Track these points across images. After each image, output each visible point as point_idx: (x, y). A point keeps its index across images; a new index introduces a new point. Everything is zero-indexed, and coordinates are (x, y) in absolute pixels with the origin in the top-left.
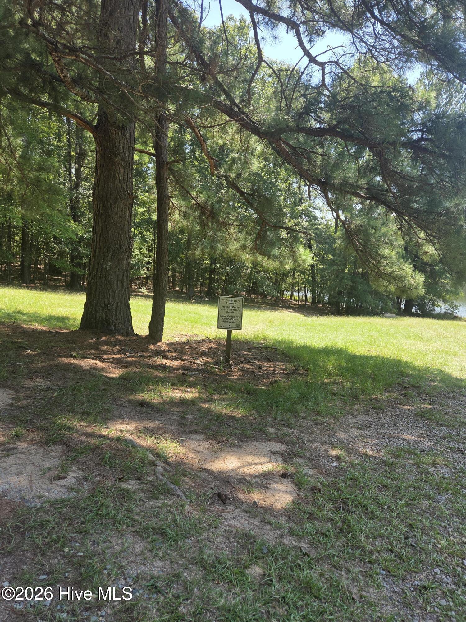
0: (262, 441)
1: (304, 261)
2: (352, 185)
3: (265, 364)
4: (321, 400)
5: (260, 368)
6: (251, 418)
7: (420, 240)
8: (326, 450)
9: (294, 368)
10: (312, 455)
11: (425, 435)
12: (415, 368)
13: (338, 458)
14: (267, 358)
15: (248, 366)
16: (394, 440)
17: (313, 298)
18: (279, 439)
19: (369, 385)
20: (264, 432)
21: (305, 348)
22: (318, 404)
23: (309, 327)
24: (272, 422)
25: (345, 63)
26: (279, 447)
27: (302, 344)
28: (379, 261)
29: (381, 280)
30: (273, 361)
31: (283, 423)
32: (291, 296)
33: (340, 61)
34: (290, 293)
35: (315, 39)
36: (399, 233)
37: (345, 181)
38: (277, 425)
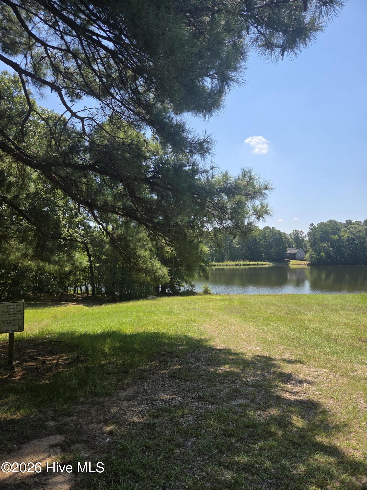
0: (42, 438)
1: (81, 263)
2: (111, 205)
3: (49, 358)
4: (98, 381)
5: (44, 362)
6: (32, 416)
7: (163, 244)
8: (101, 429)
9: (75, 356)
10: (89, 437)
11: (176, 392)
12: (169, 338)
13: (111, 433)
14: (52, 352)
15: (32, 364)
16: (155, 403)
17: (93, 290)
18: (58, 430)
19: (136, 359)
20: (44, 428)
21: (86, 336)
22: (95, 386)
23: (90, 316)
24: (52, 415)
25: (98, 120)
26: (59, 438)
27: (83, 333)
28: (137, 260)
29: (140, 273)
30: (57, 353)
31: (63, 413)
32: (75, 290)
33: (95, 118)
34: (73, 288)
35: (75, 100)
36: (149, 239)
37: (106, 203)
38: (57, 417)
